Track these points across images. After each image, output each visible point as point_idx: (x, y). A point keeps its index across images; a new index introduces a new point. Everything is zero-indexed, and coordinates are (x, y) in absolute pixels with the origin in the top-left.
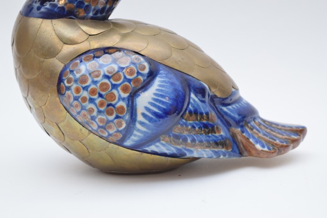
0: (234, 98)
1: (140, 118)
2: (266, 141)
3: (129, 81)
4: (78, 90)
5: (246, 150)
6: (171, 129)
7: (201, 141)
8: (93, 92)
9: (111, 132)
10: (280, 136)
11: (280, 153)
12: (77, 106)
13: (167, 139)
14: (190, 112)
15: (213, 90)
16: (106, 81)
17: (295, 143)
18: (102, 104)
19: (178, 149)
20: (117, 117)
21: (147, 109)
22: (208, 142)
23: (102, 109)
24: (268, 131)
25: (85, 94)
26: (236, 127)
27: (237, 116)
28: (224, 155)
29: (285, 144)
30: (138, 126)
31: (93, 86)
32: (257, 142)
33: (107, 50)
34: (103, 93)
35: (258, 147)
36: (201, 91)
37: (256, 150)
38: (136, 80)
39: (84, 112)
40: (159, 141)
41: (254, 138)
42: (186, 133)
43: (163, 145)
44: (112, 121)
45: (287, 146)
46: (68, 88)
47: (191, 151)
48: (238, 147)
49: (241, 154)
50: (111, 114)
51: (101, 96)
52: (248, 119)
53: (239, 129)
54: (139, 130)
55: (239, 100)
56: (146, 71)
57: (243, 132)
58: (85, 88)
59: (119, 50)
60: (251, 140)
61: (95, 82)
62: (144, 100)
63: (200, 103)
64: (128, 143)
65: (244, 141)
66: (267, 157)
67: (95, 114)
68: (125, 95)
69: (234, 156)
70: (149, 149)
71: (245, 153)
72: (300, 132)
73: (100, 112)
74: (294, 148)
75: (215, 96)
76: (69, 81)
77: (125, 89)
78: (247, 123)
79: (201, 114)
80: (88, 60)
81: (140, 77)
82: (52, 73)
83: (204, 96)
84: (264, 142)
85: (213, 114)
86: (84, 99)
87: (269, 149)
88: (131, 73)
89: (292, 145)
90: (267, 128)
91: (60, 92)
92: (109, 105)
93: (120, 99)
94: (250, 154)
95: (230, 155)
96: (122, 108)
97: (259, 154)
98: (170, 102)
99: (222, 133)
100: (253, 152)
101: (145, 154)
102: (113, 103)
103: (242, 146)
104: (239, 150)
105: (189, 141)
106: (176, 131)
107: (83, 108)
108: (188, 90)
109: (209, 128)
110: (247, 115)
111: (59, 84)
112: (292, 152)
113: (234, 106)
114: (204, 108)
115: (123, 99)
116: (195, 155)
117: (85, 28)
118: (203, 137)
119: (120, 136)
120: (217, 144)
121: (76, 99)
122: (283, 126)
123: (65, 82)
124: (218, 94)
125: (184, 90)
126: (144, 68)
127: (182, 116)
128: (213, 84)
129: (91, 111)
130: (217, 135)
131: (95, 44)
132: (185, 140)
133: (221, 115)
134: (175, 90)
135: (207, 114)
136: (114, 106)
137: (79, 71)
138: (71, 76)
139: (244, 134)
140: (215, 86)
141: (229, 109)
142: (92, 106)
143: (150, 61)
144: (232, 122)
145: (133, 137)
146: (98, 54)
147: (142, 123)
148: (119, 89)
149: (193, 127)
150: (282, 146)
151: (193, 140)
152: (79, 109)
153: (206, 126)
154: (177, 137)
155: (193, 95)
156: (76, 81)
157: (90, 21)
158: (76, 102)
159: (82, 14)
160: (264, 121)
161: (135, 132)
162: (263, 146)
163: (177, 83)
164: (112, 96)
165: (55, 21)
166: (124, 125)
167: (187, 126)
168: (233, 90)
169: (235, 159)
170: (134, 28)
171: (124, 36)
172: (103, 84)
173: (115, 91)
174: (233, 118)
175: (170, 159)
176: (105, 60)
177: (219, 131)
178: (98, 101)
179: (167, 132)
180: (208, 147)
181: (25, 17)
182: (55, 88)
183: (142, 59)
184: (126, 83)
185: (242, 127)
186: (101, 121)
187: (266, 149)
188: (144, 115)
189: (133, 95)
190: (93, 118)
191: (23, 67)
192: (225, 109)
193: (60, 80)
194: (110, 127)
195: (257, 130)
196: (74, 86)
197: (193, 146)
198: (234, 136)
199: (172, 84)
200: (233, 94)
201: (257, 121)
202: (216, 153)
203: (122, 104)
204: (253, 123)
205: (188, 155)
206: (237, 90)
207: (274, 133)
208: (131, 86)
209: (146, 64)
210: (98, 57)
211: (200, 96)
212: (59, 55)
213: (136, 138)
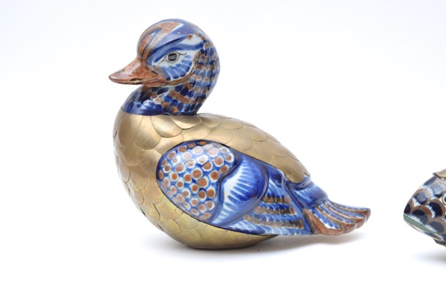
0: (307, 183)
1: (226, 200)
2: (334, 220)
3: (218, 169)
4: (174, 177)
5: (317, 229)
6: (252, 210)
7: (278, 221)
8: (188, 178)
9: (202, 211)
10: (347, 217)
11: (346, 231)
12: (173, 190)
13: (249, 218)
14: (269, 196)
15: (288, 176)
16: (198, 169)
17: (360, 223)
18: (195, 189)
19: (258, 227)
20: (208, 199)
21: (232, 192)
22: (284, 221)
23: (195, 192)
24: (336, 212)
25: (181, 180)
26: (308, 208)
27: (308, 199)
28: (298, 233)
29: (350, 223)
30: (225, 207)
31: (187, 173)
32: (326, 222)
33: (198, 143)
34: (196, 179)
35: (327, 225)
36: (278, 178)
37: (325, 228)
38: (224, 169)
39: (179, 195)
40: (242, 220)
41: (323, 218)
42: (265, 213)
43: (246, 223)
44: (203, 203)
45: (352, 226)
46: (166, 175)
47: (269, 229)
48: (309, 226)
49: (312, 232)
50: (203, 197)
51: (194, 181)
52: (318, 202)
53: (311, 210)
54: (225, 210)
55: (311, 185)
56: (232, 160)
57: (314, 213)
58: (181, 175)
59: (208, 142)
60: (321, 220)
61: (189, 170)
62: (230, 185)
63: (276, 187)
64: (216, 221)
65: (315, 221)
66: (335, 235)
67: (189, 196)
68: (214, 181)
69: (306, 233)
70: (234, 226)
71: (316, 231)
72: (365, 213)
73: (193, 195)
74: (358, 227)
75: (290, 182)
76: (167, 169)
77: (214, 176)
78: (317, 205)
79: (278, 197)
80: (183, 151)
81: (227, 166)
82: (151, 162)
83: (280, 182)
84: (332, 221)
85: (288, 197)
86: (180, 184)
87: (336, 227)
88: (219, 162)
89: (357, 225)
90: (335, 209)
91: (158, 178)
92: (200, 189)
93: (211, 184)
94: (321, 233)
95: (302, 233)
96: (212, 191)
97: (327, 232)
98: (252, 187)
99: (296, 214)
100: (323, 230)
101: (230, 232)
102: (205, 187)
103: (313, 225)
104: (310, 228)
105: (268, 220)
106: (257, 211)
107: (179, 192)
108: (266, 177)
109: (284, 209)
110: (317, 199)
111: (158, 171)
112: (356, 231)
113: (306, 190)
114: (281, 192)
115: (213, 184)
116: (273, 232)
117: (179, 123)
118: (280, 217)
119: (210, 215)
120: (291, 223)
121: (173, 184)
122: (350, 208)
123: (164, 169)
124: (293, 180)
125: (263, 176)
126: (230, 158)
127: (262, 199)
128: (288, 171)
129: (186, 194)
130: (291, 215)
131: (188, 137)
132: (264, 219)
133: (295, 198)
134: (256, 177)
135: (283, 197)
136: (205, 190)
137: (175, 161)
138: (168, 165)
139: (315, 215)
140: (290, 173)
141: (302, 193)
142: (186, 190)
143: (235, 152)
144: (304, 204)
145: (220, 217)
146: (191, 146)
147: (228, 205)
148: (209, 175)
149: (271, 208)
150: (348, 225)
151: (271, 220)
152: (175, 193)
153: (282, 207)
154: (257, 217)
155: (271, 181)
156: (173, 169)
157: (182, 116)
158: (172, 187)
159: (176, 110)
160: (333, 203)
161: (222, 212)
162: (331, 225)
163: (258, 170)
164: (204, 182)
165: (153, 117)
166: (213, 206)
167: (266, 207)
168: (306, 176)
169: (307, 236)
170: (220, 122)
171: (212, 130)
172: (196, 172)
173: (206, 178)
174: (306, 201)
175: (250, 235)
176: (197, 150)
177: (293, 212)
178: (192, 185)
179: (249, 213)
180: (284, 225)
181: (127, 114)
182: (155, 174)
183: (228, 150)
184: (216, 171)
185: (313, 208)
186: (194, 202)
187: (334, 228)
188: (230, 197)
189: (221, 181)
190: (187, 200)
191: (126, 156)
192: (298, 192)
193: (159, 168)
194: (202, 208)
195: (326, 211)
196: (171, 173)
197: (271, 224)
198: (306, 216)
199: (254, 171)
200: (305, 180)
201: (326, 204)
202: (290, 230)
203: (212, 188)
204: (322, 205)
205: (267, 232)
206: (309, 176)
207: (341, 214)
208: (220, 173)
209: (232, 155)
210: (191, 149)
211: (277, 181)
212: (157, 147)
213: (223, 217)
